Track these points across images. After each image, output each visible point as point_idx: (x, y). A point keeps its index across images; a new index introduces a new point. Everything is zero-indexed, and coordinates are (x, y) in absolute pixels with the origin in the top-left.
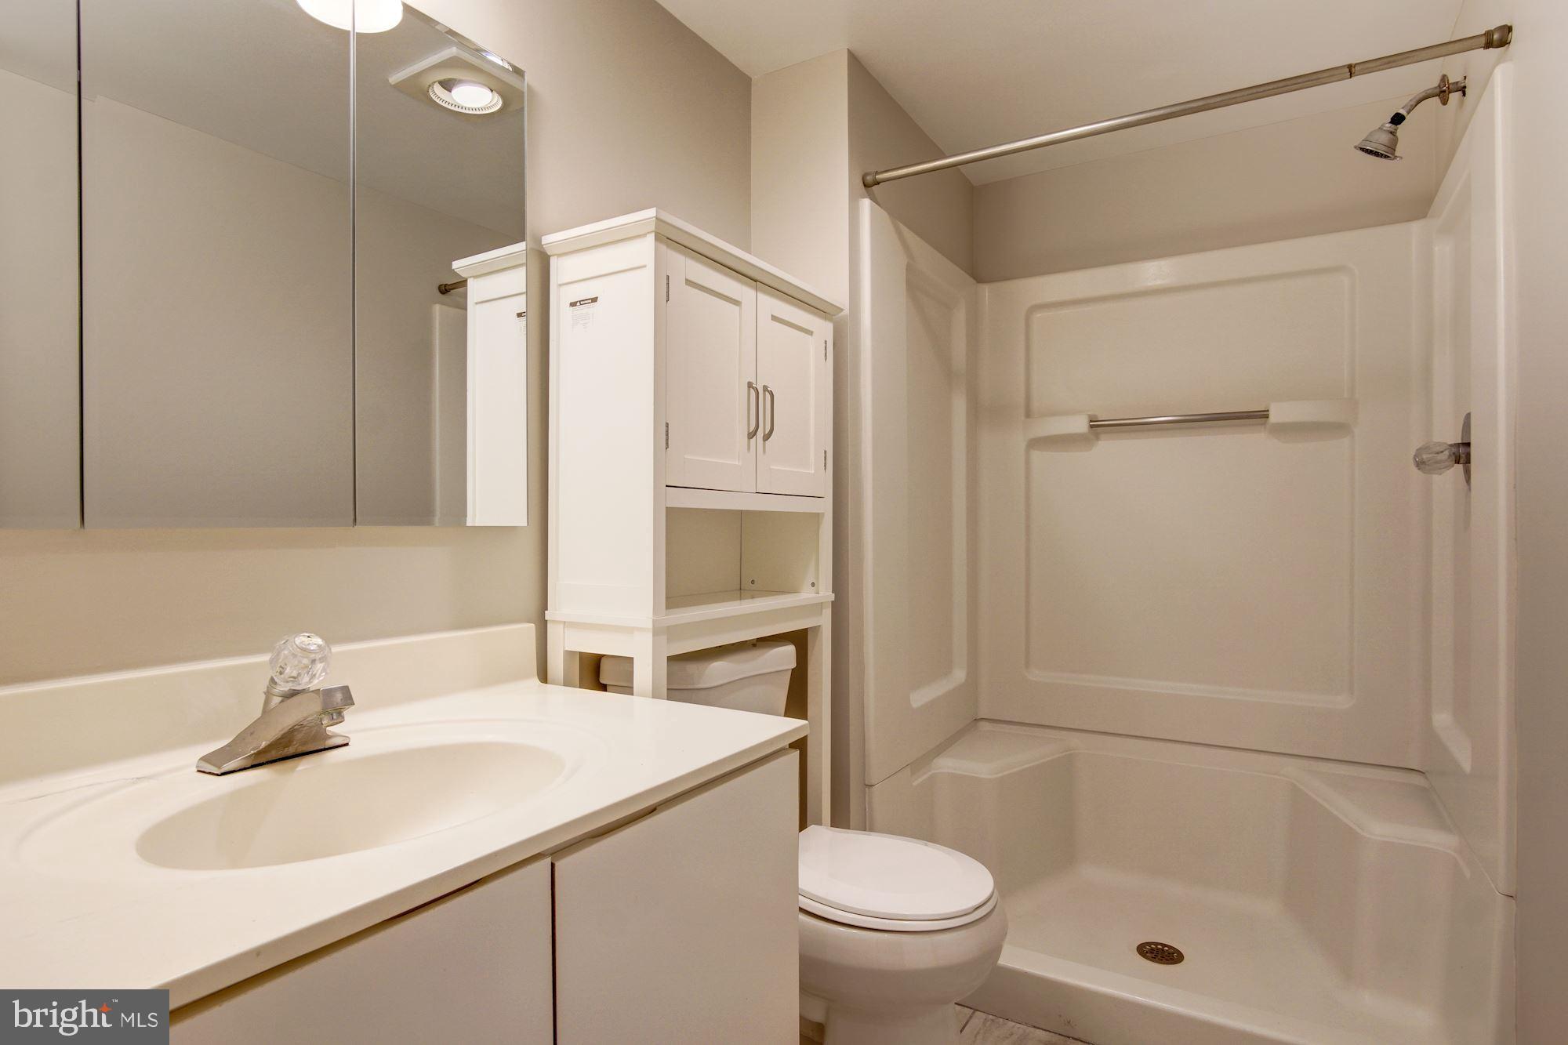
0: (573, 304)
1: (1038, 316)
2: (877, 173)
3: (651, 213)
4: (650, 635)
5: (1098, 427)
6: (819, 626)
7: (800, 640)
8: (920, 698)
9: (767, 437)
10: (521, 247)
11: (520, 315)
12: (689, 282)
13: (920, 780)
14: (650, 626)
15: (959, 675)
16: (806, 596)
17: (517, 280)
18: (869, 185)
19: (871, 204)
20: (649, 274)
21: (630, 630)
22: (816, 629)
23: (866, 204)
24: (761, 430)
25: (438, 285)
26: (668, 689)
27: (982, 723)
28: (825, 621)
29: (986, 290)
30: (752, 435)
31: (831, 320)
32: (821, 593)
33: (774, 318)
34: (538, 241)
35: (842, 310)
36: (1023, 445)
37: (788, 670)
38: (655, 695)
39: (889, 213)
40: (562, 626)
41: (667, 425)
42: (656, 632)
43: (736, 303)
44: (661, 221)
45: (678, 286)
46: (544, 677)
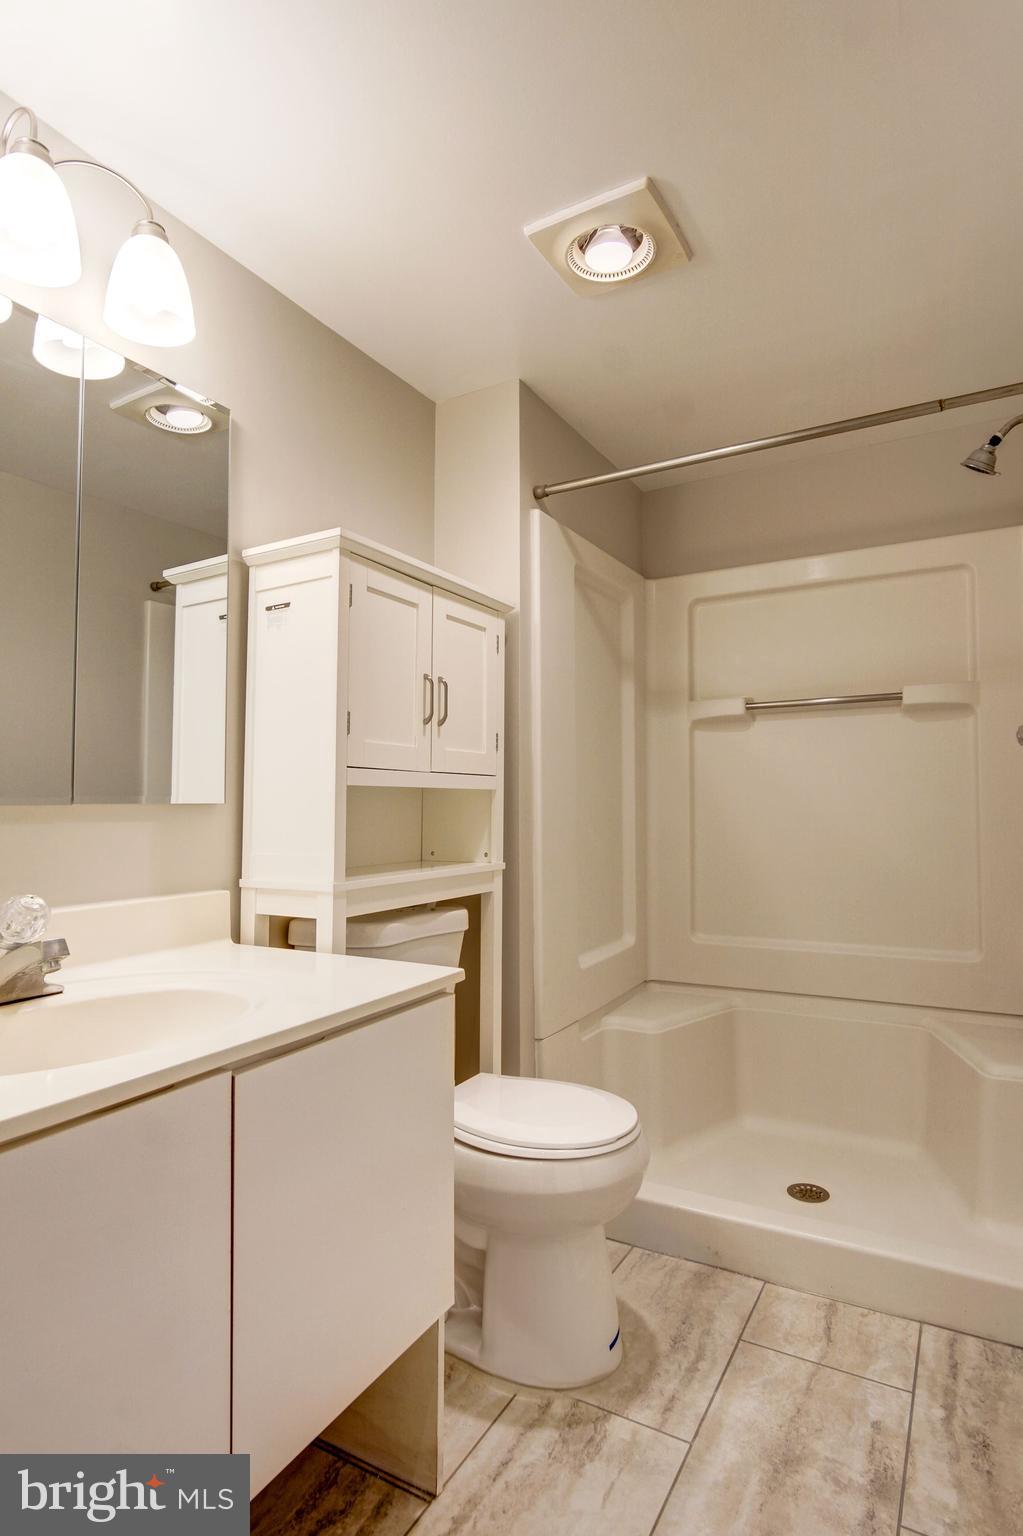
0: (269, 609)
1: (699, 609)
2: (546, 486)
3: (337, 531)
4: (330, 899)
5: (752, 709)
6: (491, 892)
7: (474, 905)
8: (588, 960)
9: (441, 722)
10: (224, 558)
11: (222, 618)
12: (370, 589)
13: (588, 1037)
14: (331, 890)
15: (629, 939)
16: (480, 864)
17: (219, 587)
18: (539, 496)
19: (541, 516)
20: (334, 584)
21: (314, 894)
22: (489, 894)
23: (536, 514)
24: (436, 715)
25: (150, 583)
26: (347, 948)
27: (652, 985)
28: (496, 888)
29: (653, 584)
30: (427, 721)
31: (502, 617)
32: (494, 861)
33: (449, 617)
34: (239, 554)
35: (513, 608)
36: (686, 726)
37: (461, 932)
38: (335, 951)
39: (558, 521)
40: (253, 892)
41: (349, 714)
42: (336, 896)
43: (413, 605)
44: (345, 538)
45: (360, 592)
46: (237, 938)
